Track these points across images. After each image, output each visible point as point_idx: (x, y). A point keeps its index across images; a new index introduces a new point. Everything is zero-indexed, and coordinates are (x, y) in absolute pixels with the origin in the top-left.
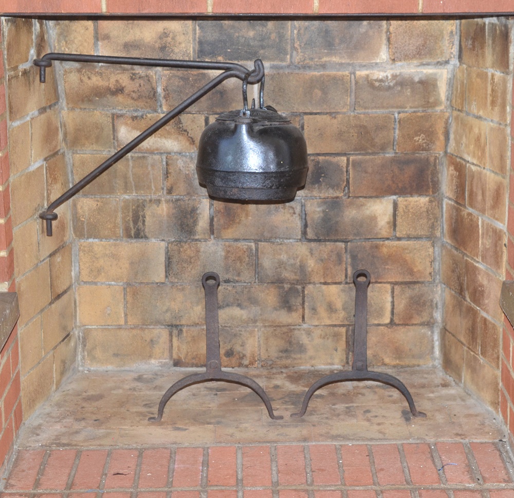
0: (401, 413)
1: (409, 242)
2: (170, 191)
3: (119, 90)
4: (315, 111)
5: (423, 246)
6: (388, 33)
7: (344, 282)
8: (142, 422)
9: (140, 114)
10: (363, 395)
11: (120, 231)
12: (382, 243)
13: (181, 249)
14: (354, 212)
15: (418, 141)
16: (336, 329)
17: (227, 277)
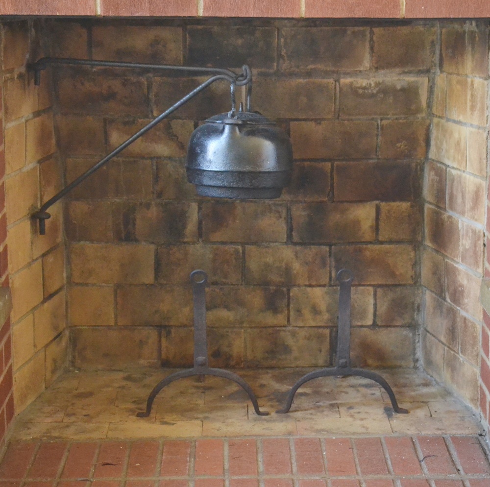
0: (383, 410)
1: (391, 246)
2: (160, 195)
3: (111, 96)
4: (301, 117)
5: (404, 249)
6: (372, 42)
7: (328, 285)
8: (131, 417)
9: (131, 119)
10: (347, 393)
11: (111, 234)
12: (365, 246)
13: (171, 252)
14: (338, 216)
15: (400, 147)
16: (320, 330)
17: (214, 279)
